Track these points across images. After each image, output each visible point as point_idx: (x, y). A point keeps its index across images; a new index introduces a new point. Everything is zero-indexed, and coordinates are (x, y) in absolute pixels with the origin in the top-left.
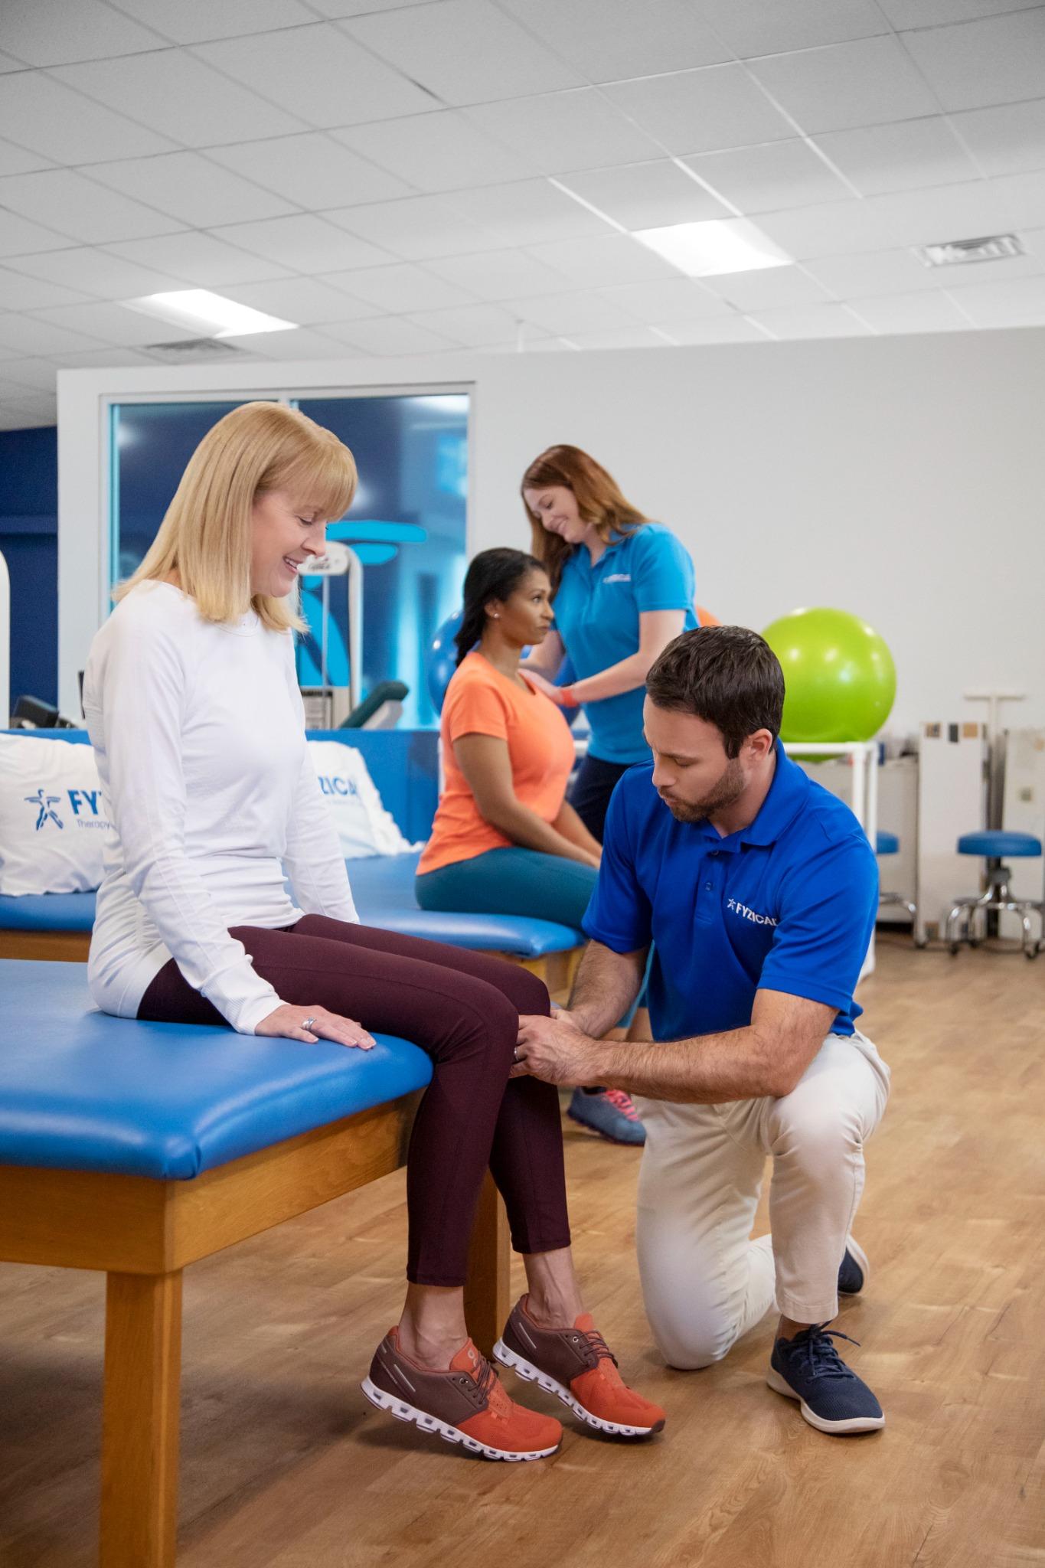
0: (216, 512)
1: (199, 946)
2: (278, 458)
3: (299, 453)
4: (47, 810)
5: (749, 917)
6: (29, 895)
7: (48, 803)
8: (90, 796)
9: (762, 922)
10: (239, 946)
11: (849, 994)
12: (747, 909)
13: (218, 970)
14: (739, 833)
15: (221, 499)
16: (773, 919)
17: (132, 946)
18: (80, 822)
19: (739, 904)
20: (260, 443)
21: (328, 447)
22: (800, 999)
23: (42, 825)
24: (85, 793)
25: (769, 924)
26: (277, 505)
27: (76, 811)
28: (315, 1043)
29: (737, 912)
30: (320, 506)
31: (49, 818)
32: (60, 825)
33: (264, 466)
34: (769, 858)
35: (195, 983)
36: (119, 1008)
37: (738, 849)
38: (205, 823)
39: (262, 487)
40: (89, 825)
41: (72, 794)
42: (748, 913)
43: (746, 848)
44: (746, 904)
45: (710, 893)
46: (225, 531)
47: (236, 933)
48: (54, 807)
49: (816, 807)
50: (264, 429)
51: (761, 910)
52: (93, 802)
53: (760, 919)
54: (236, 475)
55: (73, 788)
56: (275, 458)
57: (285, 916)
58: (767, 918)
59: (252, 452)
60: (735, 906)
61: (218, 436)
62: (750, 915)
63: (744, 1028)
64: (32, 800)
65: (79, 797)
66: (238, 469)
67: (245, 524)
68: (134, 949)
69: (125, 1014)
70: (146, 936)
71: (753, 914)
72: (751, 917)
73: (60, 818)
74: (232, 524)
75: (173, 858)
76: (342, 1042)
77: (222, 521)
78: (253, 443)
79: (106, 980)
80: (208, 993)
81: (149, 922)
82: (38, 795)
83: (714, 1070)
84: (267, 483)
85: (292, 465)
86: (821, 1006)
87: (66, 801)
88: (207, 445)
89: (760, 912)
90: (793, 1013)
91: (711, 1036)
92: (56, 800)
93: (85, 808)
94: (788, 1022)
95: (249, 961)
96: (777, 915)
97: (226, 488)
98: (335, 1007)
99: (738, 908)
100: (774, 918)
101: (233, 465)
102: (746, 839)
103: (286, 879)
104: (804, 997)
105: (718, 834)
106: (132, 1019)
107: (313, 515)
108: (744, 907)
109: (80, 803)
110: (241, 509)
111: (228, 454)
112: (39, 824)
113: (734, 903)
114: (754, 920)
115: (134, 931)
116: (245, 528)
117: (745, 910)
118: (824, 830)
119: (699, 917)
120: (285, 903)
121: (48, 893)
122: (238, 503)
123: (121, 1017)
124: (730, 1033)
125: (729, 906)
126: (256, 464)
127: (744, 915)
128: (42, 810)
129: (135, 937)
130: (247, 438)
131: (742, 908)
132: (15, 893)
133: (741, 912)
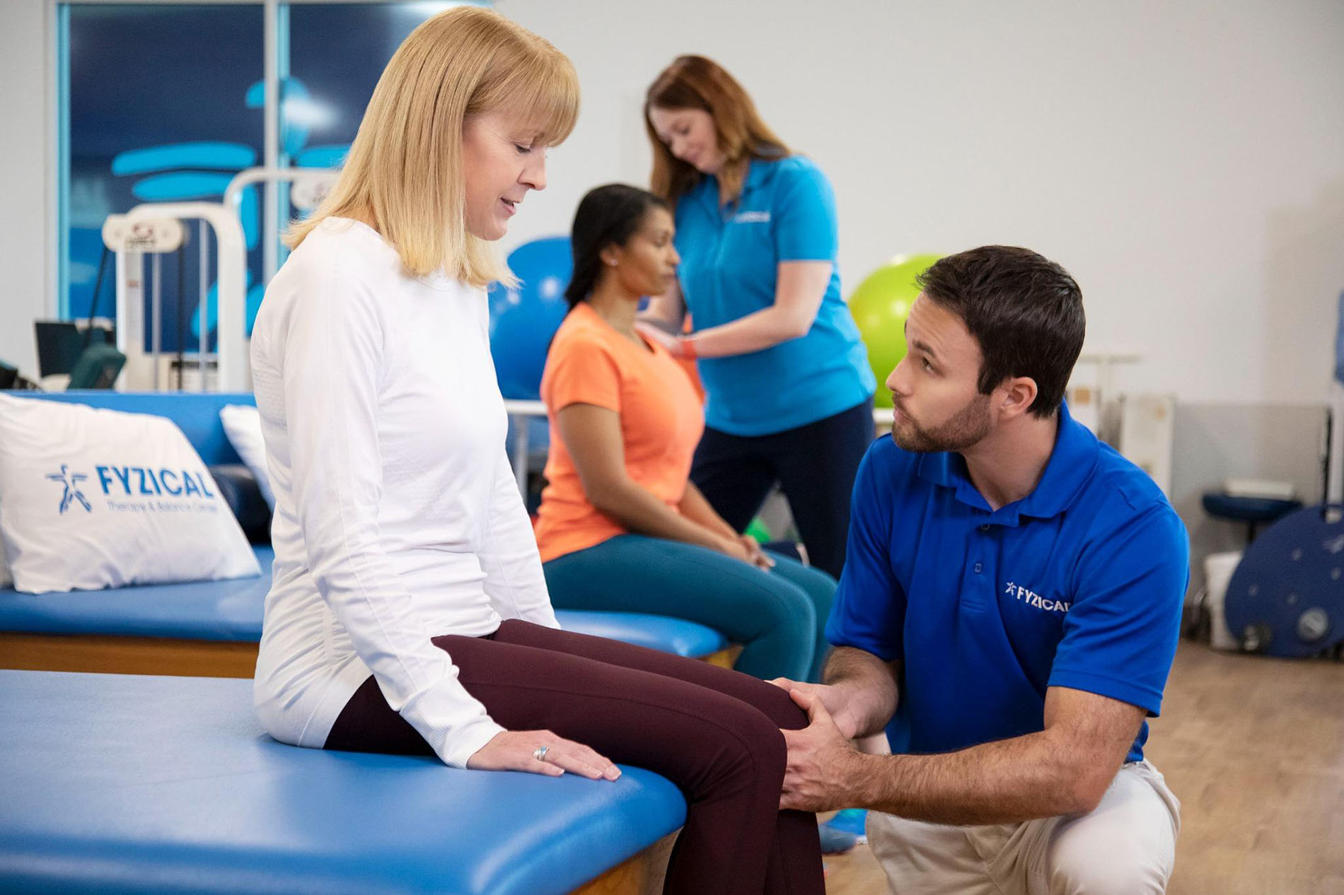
0: (420, 143)
1: (398, 660)
2: (490, 73)
3: (515, 65)
4: (72, 490)
5: (1033, 602)
6: (53, 592)
7: (73, 481)
8: (122, 473)
9: (1051, 608)
10: (445, 657)
11: (1159, 692)
12: (1031, 593)
13: (420, 690)
14: (1016, 504)
15: (424, 126)
16: (1066, 604)
17: (321, 660)
18: (111, 503)
19: (1020, 588)
20: (467, 56)
21: (548, 58)
22: (1102, 699)
23: (67, 507)
24: (116, 470)
25: (1059, 610)
26: (491, 132)
27: (106, 491)
28: (561, 776)
29: (1019, 597)
30: (542, 129)
31: (75, 499)
32: (88, 507)
33: (473, 85)
34: (1059, 530)
35: (394, 706)
36: (301, 737)
37: (1016, 521)
38: (404, 513)
39: (473, 109)
40: (122, 507)
41: (101, 470)
42: (1032, 598)
43: (1025, 520)
44: (1029, 587)
45: (981, 575)
46: (432, 165)
47: (439, 642)
48: (80, 486)
49: (1112, 470)
50: (470, 39)
51: (1050, 594)
52: (125, 480)
53: (1048, 605)
54: (441, 95)
55: (102, 463)
56: (485, 73)
57: (486, 623)
58: (1058, 602)
59: (457, 67)
60: (1016, 591)
61: (414, 51)
62: (1035, 600)
63: (1032, 734)
64: (54, 477)
65: (110, 474)
66: (442, 89)
67: (456, 154)
68: (324, 664)
69: (307, 743)
70: (338, 649)
71: (1040, 598)
72: (1037, 602)
73: (88, 498)
74: (439, 157)
75: (369, 554)
76: (585, 774)
77: (428, 152)
78: (458, 57)
79: (286, 702)
80: (409, 717)
81: (339, 632)
82: (60, 471)
83: (997, 789)
84: (476, 104)
85: (508, 80)
86: (1126, 707)
87: (94, 478)
88: (400, 60)
89: (1049, 596)
90: (1094, 714)
91: (992, 746)
92: (82, 477)
93: (116, 486)
94: (1087, 724)
95: (455, 675)
96: (1070, 598)
97: (429, 115)
98: (566, 732)
99: (1020, 593)
100: (1067, 602)
101: (436, 84)
102: (1025, 510)
103: (484, 575)
104: (1107, 696)
105: (989, 506)
106: (319, 748)
107: (532, 139)
108: (1027, 591)
109: (110, 480)
110: (449, 138)
111: (428, 73)
112: (63, 506)
113: (1015, 587)
114: (1040, 607)
115: (322, 642)
116: (456, 160)
117: (1028, 596)
118: (1125, 496)
119: (966, 606)
120: (483, 605)
121: (74, 590)
122: (445, 130)
123: (302, 747)
124: (1016, 741)
125: (1007, 591)
126: (465, 82)
127: (1027, 601)
128: (66, 490)
129: (322, 650)
130: (451, 50)
131: (1024, 592)
132: (36, 590)
133: (1024, 597)
